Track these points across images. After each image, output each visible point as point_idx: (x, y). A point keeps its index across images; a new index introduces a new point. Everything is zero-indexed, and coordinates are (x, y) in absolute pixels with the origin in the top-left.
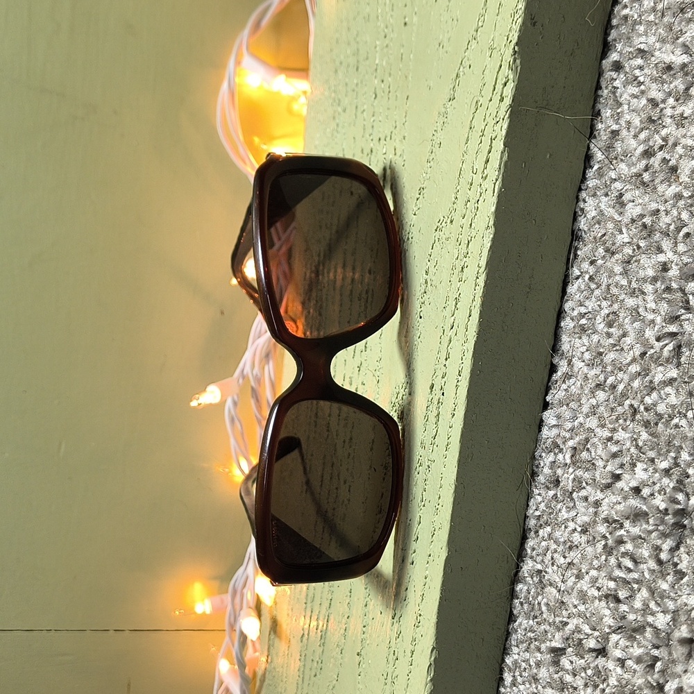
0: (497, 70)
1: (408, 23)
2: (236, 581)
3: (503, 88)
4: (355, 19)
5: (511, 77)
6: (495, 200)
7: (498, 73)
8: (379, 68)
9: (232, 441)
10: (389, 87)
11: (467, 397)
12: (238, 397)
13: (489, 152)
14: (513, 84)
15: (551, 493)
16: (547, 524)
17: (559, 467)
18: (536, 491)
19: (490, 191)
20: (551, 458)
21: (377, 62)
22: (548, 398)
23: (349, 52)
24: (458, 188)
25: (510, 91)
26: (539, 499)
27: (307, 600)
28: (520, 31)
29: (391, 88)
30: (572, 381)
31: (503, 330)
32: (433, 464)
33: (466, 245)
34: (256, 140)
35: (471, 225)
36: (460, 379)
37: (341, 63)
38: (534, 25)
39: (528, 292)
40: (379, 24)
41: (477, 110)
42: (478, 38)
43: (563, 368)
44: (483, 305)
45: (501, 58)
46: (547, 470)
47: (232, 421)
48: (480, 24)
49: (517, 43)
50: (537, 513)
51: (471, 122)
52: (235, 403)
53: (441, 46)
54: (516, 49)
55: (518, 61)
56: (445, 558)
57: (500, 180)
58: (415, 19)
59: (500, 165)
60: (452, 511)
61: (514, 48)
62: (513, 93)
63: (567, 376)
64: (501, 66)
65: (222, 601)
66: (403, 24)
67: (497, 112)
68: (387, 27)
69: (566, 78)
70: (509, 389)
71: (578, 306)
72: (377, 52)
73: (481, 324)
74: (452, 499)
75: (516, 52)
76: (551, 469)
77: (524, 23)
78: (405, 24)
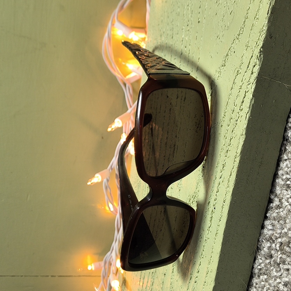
0: (250, 58)
1: (200, 21)
2: (106, 258)
3: (253, 68)
4: (171, 13)
5: (258, 63)
6: (246, 122)
7: (250, 59)
8: (184, 40)
9: (106, 197)
10: (189, 51)
11: (228, 214)
12: (109, 178)
13: (244, 98)
14: (258, 67)
15: (268, 261)
16: (264, 274)
17: (272, 250)
18: (259, 257)
19: (244, 117)
20: (268, 244)
21: (183, 37)
22: (268, 215)
23: (168, 28)
24: (226, 111)
25: (257, 70)
26: (261, 261)
27: (141, 277)
28: (264, 41)
29: (190, 51)
30: (281, 210)
31: (247, 183)
32: (208, 240)
33: (229, 140)
34: (120, 60)
35: (233, 131)
36: (224, 204)
37: (164, 32)
38: (271, 38)
39: (260, 165)
40: (184, 18)
41: (238, 75)
42: (240, 39)
43: (276, 202)
44: (238, 171)
45: (252, 52)
46: (266, 249)
47: (106, 188)
48: (241, 32)
49: (262, 47)
50: (259, 267)
51: (234, 80)
52: (108, 180)
53: (218, 38)
54: (261, 50)
55: (262, 56)
56: (213, 286)
57: (249, 113)
58: (204, 21)
59: (250, 106)
60: (218, 266)
61: (260, 49)
62: (259, 71)
63: (278, 207)
64: (252, 56)
65: (100, 265)
66: (198, 22)
67: (250, 79)
68: (189, 21)
69: (285, 64)
70: (248, 210)
71: (286, 174)
72: (183, 32)
73: (237, 180)
74: (218, 260)
75: (261, 51)
76: (268, 250)
77: (266, 37)
78: (199, 22)
